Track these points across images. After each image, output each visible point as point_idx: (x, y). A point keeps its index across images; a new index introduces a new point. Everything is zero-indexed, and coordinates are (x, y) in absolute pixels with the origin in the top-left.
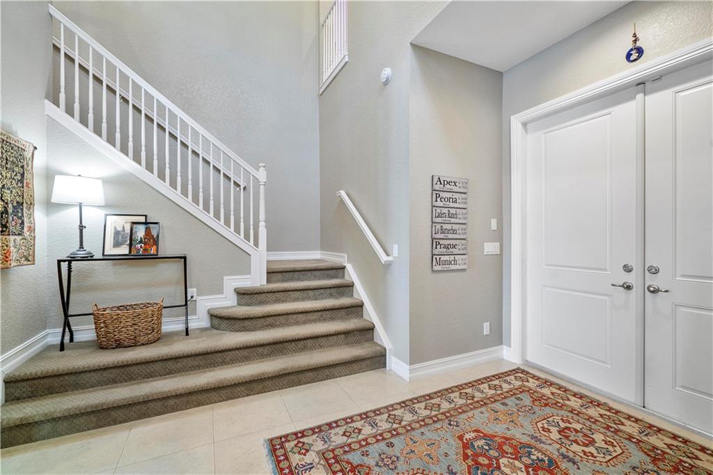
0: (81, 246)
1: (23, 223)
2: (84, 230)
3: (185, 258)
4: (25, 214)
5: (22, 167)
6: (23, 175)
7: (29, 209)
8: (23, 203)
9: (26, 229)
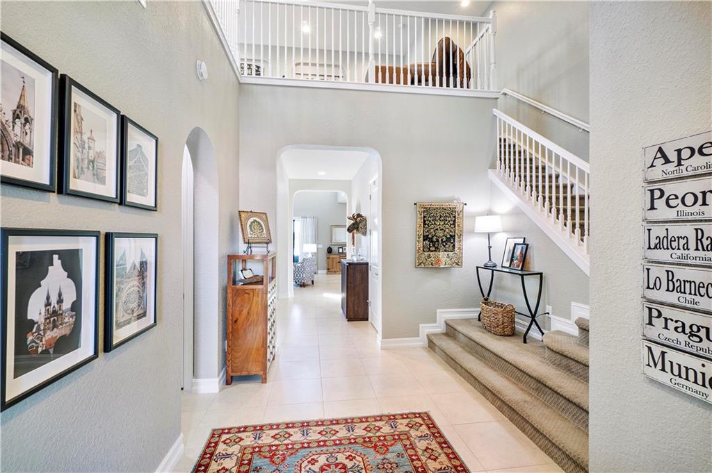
0: (490, 260)
1: (454, 245)
2: (491, 249)
3: (541, 274)
4: (456, 241)
5: (455, 217)
6: (454, 221)
7: (459, 238)
8: (454, 236)
9: (456, 249)
